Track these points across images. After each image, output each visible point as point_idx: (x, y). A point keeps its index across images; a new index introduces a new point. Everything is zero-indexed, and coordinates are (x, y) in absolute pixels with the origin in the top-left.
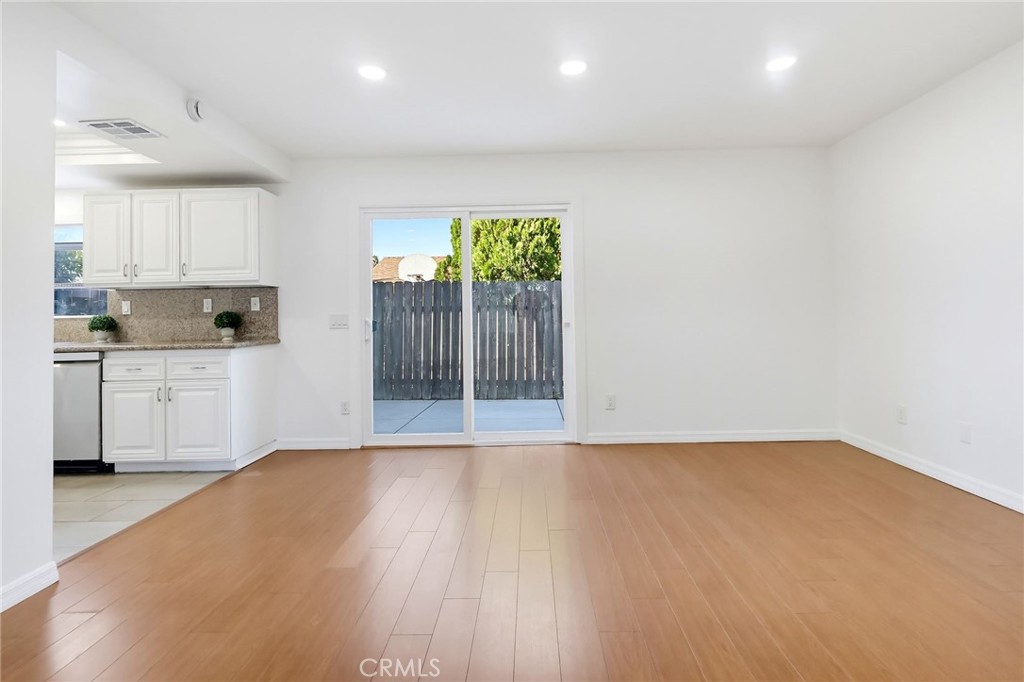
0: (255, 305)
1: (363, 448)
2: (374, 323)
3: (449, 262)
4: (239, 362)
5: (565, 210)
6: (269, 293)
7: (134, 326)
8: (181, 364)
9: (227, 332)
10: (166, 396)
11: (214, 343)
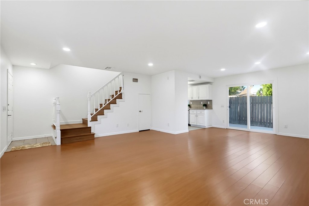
0: (209, 103)
1: (227, 129)
2: (229, 106)
3: (261, 90)
4: (206, 112)
5: (273, 82)
6: (211, 101)
7: (192, 106)
8: (199, 111)
9: (205, 107)
10: (197, 116)
11: (200, 109)
